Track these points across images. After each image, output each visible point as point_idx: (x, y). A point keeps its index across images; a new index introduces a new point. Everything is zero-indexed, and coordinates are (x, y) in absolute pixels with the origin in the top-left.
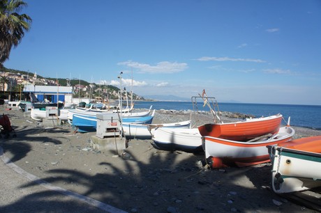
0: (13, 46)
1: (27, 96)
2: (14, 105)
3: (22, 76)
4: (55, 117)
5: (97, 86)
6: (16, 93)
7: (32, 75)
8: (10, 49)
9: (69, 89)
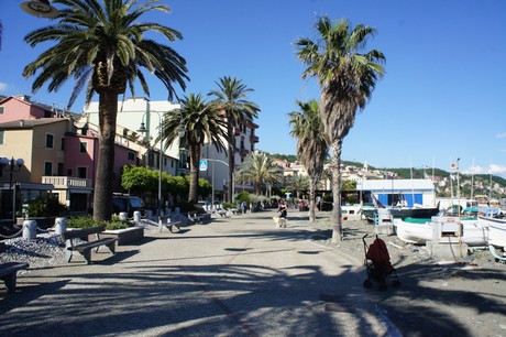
0: (358, 108)
1: (366, 197)
2: (352, 212)
3: (347, 168)
4: (453, 240)
5: (464, 178)
6: (347, 192)
7: (360, 166)
8: (354, 114)
9: (427, 183)
